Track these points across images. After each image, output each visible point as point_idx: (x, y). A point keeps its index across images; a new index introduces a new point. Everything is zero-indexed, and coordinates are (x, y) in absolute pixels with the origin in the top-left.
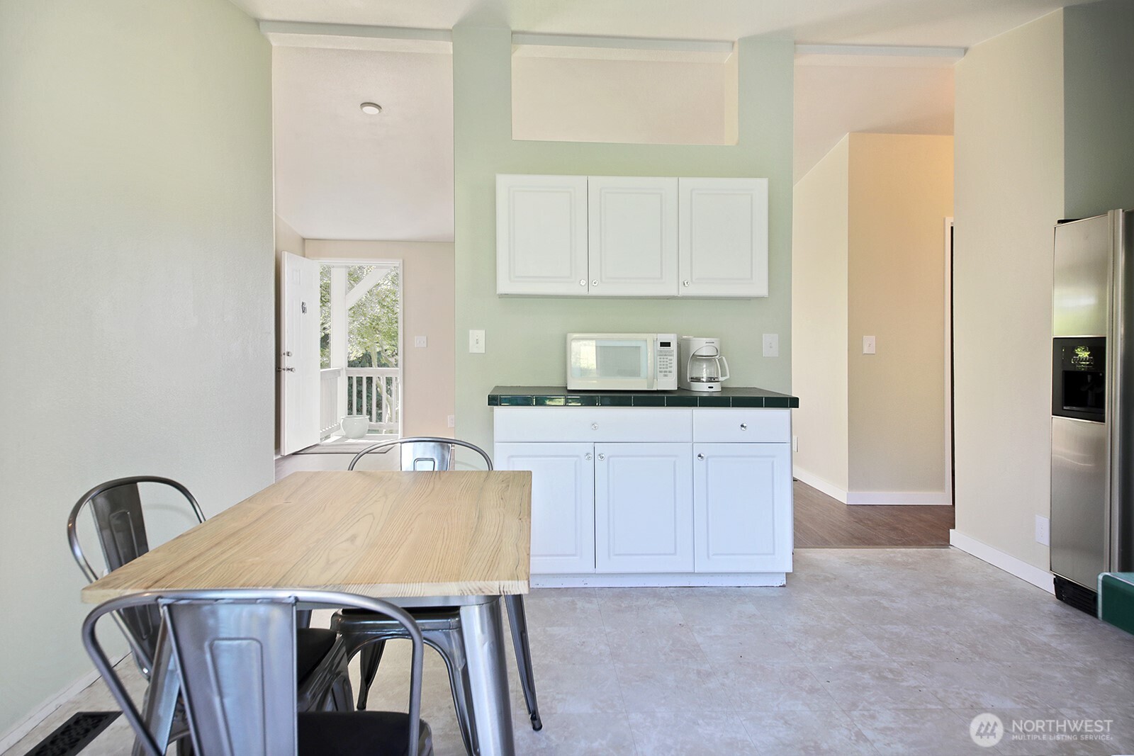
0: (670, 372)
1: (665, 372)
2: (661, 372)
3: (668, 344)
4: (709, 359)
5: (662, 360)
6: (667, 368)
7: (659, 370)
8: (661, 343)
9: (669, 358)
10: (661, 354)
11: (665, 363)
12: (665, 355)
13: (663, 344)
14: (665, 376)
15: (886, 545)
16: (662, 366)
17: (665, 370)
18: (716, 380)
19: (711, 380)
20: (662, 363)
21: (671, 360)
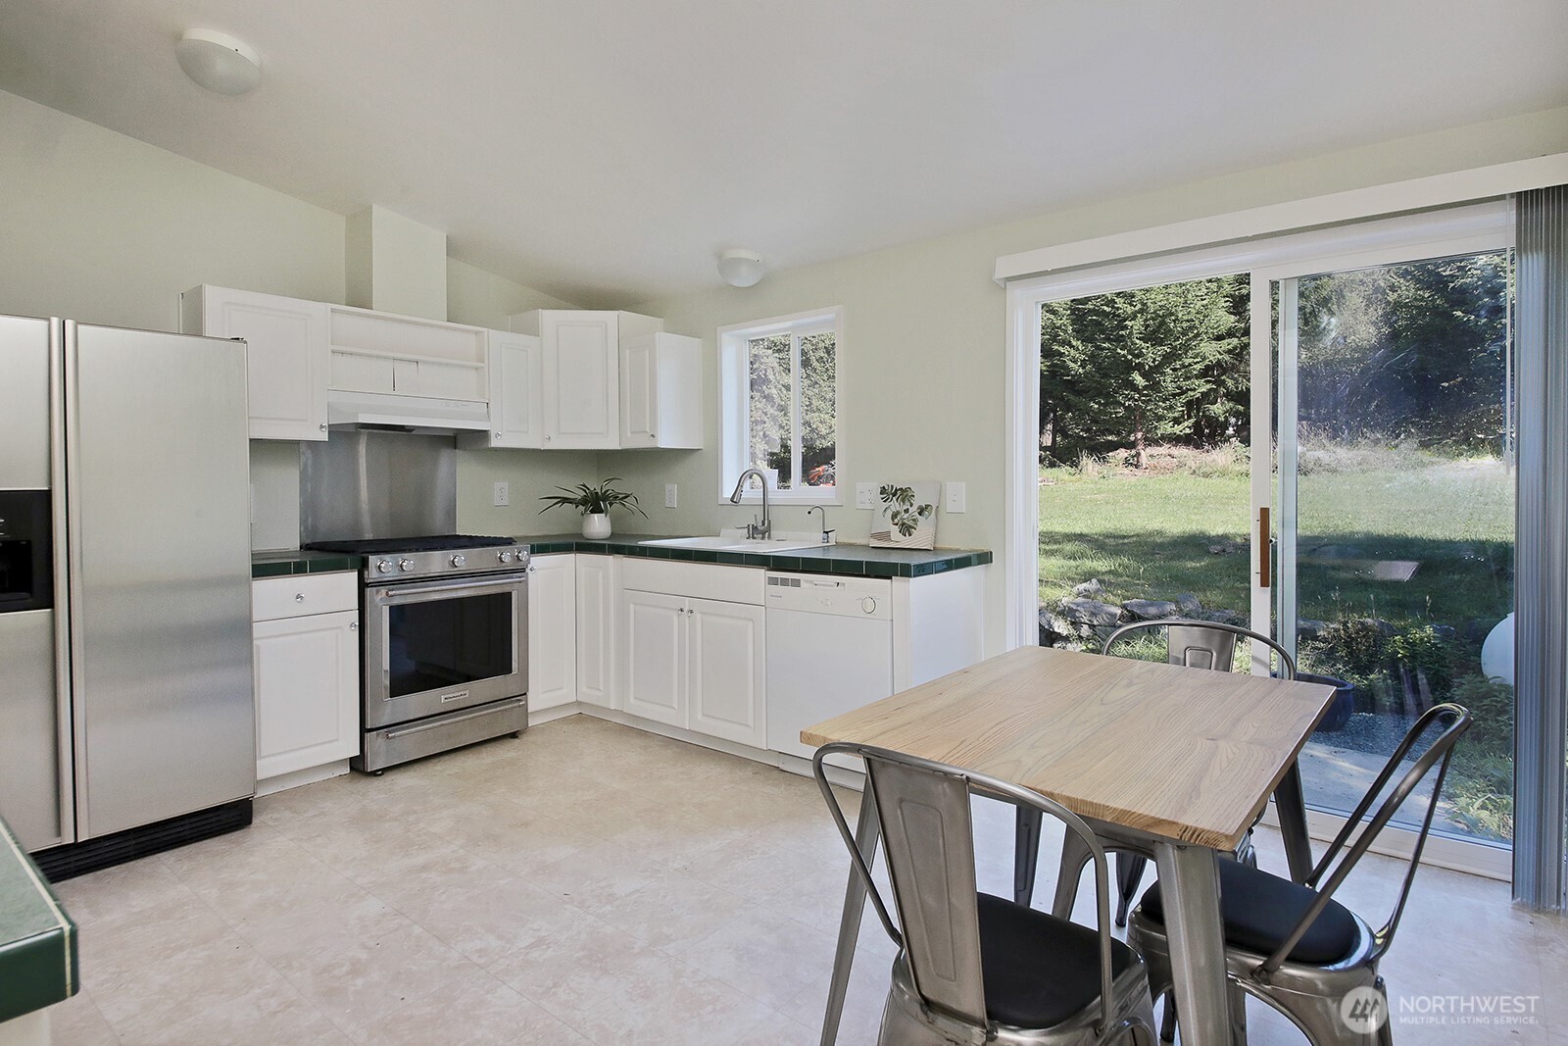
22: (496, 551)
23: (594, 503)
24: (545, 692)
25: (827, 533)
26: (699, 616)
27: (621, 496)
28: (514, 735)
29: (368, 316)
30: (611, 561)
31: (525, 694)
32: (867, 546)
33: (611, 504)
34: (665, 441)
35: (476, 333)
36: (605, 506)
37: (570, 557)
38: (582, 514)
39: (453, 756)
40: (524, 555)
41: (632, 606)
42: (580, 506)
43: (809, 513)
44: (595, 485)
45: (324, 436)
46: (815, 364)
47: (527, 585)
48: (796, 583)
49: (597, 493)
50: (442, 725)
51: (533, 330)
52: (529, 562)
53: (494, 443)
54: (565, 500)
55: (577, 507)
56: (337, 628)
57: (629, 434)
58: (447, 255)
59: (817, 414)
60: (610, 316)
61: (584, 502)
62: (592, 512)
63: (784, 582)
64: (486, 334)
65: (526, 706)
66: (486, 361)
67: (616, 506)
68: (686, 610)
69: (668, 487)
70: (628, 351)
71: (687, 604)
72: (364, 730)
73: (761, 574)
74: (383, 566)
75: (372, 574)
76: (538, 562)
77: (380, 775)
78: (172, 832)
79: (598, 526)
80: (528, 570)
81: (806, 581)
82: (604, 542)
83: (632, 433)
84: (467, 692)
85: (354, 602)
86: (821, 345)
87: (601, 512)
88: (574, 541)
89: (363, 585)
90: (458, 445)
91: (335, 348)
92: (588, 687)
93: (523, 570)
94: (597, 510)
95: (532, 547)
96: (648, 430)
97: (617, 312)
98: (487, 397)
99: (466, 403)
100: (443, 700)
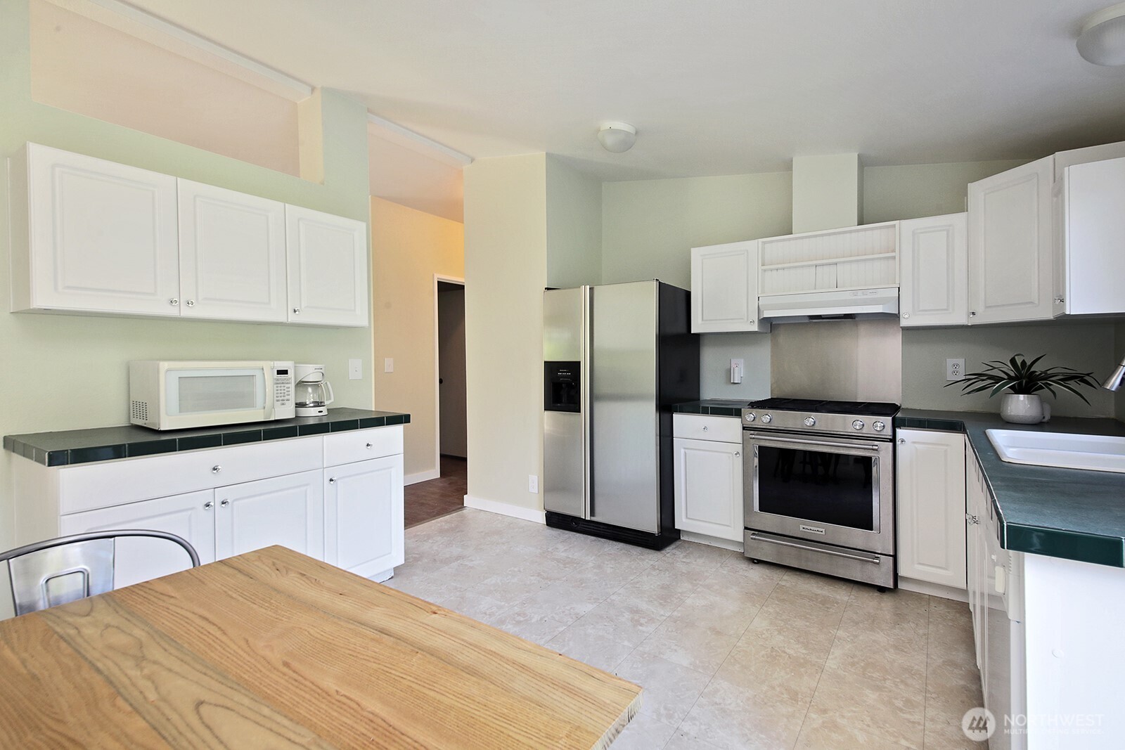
0: (288, 400)
1: (283, 400)
2: (278, 401)
3: (285, 372)
4: (316, 385)
5: (279, 388)
6: (284, 396)
7: (276, 399)
8: (278, 371)
9: (287, 385)
10: (278, 382)
11: (283, 391)
12: (283, 383)
13: (280, 372)
14: (283, 404)
15: (427, 519)
16: (279, 395)
17: (283, 398)
18: (323, 404)
19: (318, 404)
20: (279, 392)
21: (289, 388)
22: (851, 417)
28: (881, 589)
29: (793, 239)
37: (956, 436)
45: (755, 328)
53: (903, 323)
60: (1043, 164)
62: (1017, 392)
64: (898, 226)
72: (744, 527)
74: (749, 416)
75: (744, 422)
77: (755, 563)
84: (822, 530)
91: (765, 267)
98: (898, 282)
99: (874, 291)
100: (801, 529)
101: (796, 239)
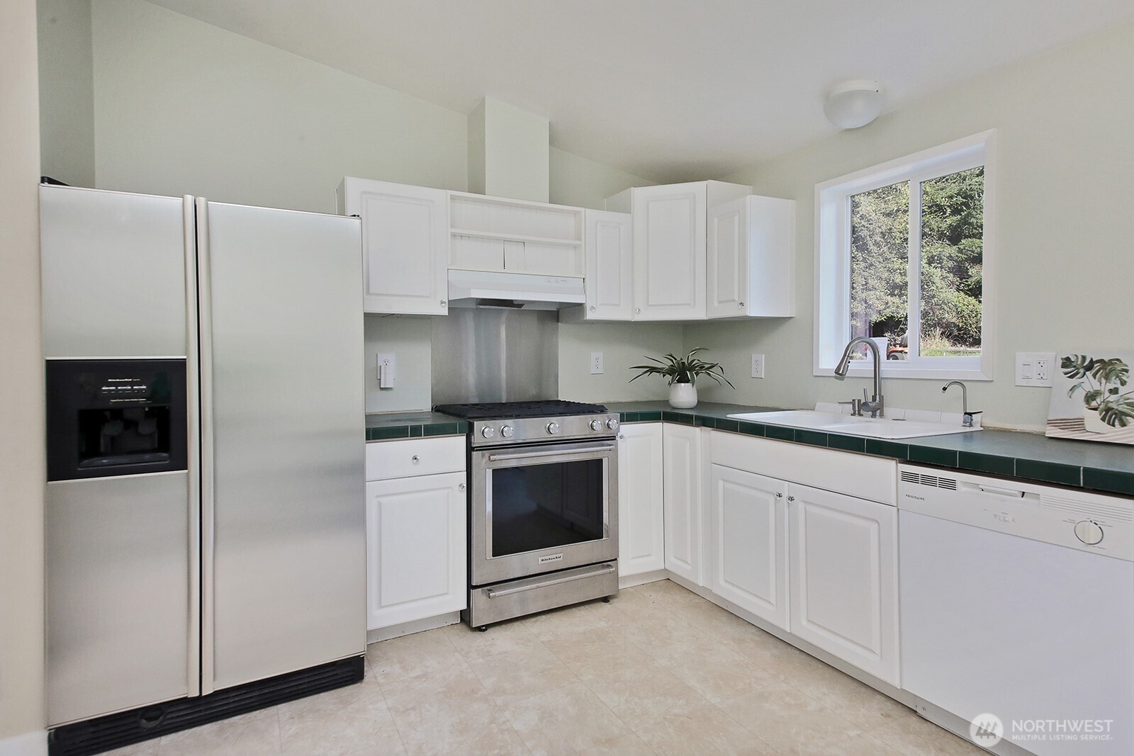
22: (588, 418)
23: (681, 373)
24: (634, 558)
25: (970, 414)
26: (801, 506)
27: (707, 366)
28: (605, 600)
29: (482, 201)
30: (697, 433)
31: (616, 559)
32: (1042, 435)
33: (697, 374)
34: (755, 310)
35: (575, 213)
36: (692, 375)
37: (657, 426)
38: (670, 384)
39: (549, 616)
40: (614, 423)
41: (721, 482)
42: (667, 375)
43: (945, 389)
44: (683, 356)
45: (445, 312)
46: (871, 247)
47: (617, 451)
48: (950, 485)
49: (683, 363)
50: (538, 587)
51: (626, 209)
52: (618, 428)
53: (590, 315)
54: (652, 370)
55: (664, 376)
56: (449, 488)
57: (716, 304)
58: (550, 143)
59: (872, 292)
60: (698, 187)
61: (671, 371)
62: (679, 381)
63: (928, 481)
64: (583, 213)
65: (616, 572)
66: (583, 240)
67: (702, 375)
68: (785, 496)
69: (755, 357)
70: (716, 220)
71: (786, 490)
72: (470, 587)
73: (889, 468)
74: (487, 431)
75: (477, 440)
76: (628, 429)
77: (484, 631)
78: (291, 684)
79: (685, 396)
80: (618, 438)
81: (965, 484)
82: (690, 413)
83: (720, 302)
84: (561, 555)
85: (463, 465)
86: (878, 230)
87: (688, 381)
88: (661, 410)
89: (470, 449)
90: (560, 319)
91: (454, 230)
92: (676, 557)
93: (613, 438)
94: (684, 380)
95: (622, 415)
96: (736, 299)
97: (705, 182)
98: (583, 273)
99: (565, 279)
100: (540, 562)
101: (489, 202)
